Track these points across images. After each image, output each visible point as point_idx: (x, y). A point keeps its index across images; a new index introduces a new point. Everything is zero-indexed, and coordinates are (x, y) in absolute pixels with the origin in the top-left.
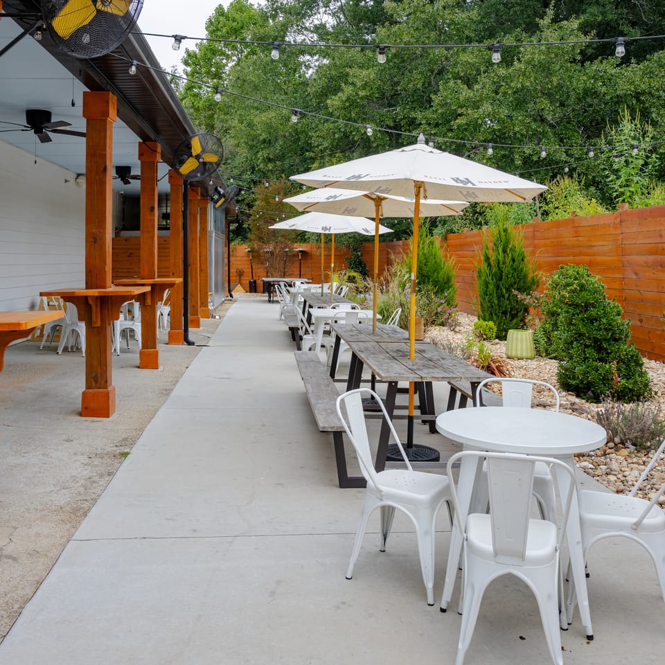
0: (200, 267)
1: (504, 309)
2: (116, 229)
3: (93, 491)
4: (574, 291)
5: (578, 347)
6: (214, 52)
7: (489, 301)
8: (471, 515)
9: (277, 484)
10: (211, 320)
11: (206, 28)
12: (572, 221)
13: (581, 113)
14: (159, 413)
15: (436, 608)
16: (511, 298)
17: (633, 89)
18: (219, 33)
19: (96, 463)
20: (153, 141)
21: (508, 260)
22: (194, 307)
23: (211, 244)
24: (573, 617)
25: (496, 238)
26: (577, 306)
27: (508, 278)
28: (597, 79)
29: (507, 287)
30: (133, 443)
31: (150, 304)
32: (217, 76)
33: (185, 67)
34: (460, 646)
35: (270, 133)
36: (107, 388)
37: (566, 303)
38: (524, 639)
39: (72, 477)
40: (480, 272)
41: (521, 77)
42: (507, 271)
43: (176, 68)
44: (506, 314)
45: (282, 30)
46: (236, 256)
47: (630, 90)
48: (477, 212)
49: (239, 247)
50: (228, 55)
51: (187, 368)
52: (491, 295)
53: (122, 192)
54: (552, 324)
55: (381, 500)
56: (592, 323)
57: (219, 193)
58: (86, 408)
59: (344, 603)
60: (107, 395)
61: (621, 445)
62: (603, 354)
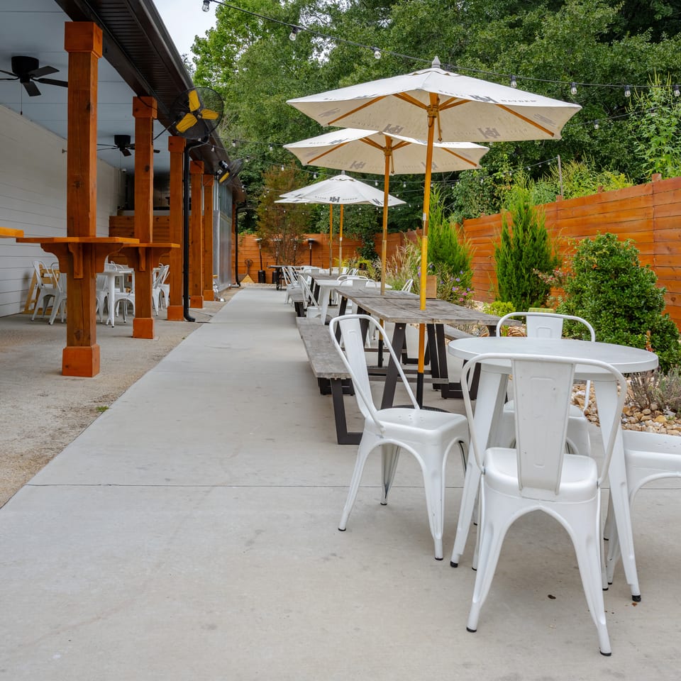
0: (204, 248)
1: (523, 291)
2: (119, 207)
3: (62, 441)
4: (604, 256)
5: (607, 317)
6: (225, 39)
7: (508, 282)
8: (489, 450)
9: (268, 439)
10: (215, 302)
11: (216, 15)
12: (599, 196)
13: (608, 94)
14: (147, 375)
15: (446, 562)
16: (531, 279)
17: (664, 65)
18: (229, 20)
19: (69, 416)
20: (148, 95)
21: (528, 239)
22: (196, 286)
23: (216, 225)
24: (614, 577)
25: (515, 215)
26: (606, 272)
27: (528, 258)
28: (625, 56)
29: (527, 266)
30: (114, 399)
31: (144, 269)
32: (228, 64)
33: (195, 55)
34: (475, 600)
35: (280, 117)
36: (89, 346)
37: (595, 269)
38: (554, 598)
39: (39, 427)
40: (498, 252)
41: (543, 53)
42: (528, 250)
43: (186, 57)
44: (526, 296)
45: (294, 11)
46: (245, 246)
47: (661, 66)
48: (495, 197)
49: (247, 237)
50: (239, 42)
51: (184, 338)
52: (509, 275)
53: (125, 170)
54: (576, 302)
55: (381, 437)
56: (623, 290)
57: (223, 167)
58: (67, 366)
59: (334, 555)
60: (90, 354)
61: (658, 412)
62: (635, 323)
